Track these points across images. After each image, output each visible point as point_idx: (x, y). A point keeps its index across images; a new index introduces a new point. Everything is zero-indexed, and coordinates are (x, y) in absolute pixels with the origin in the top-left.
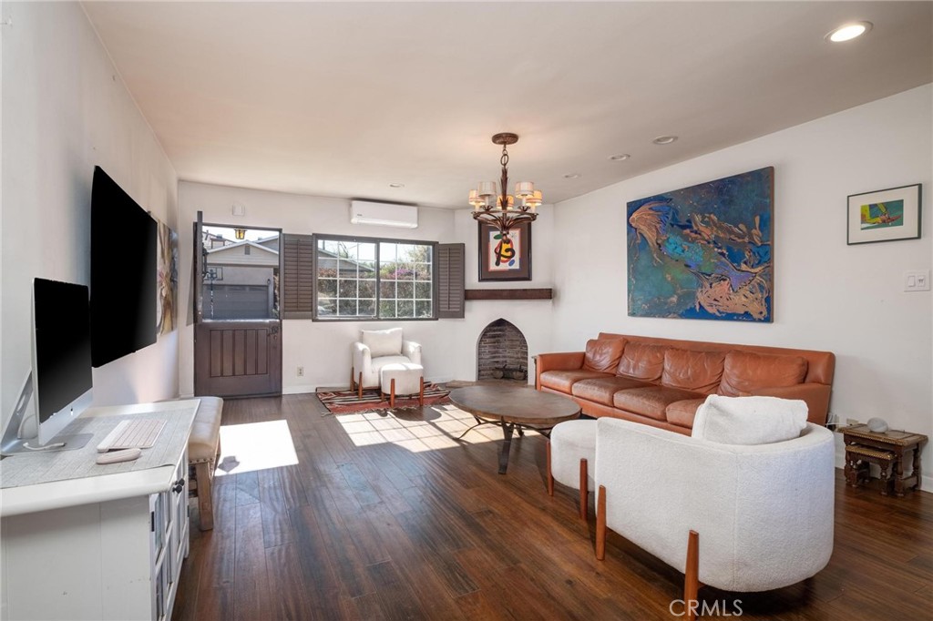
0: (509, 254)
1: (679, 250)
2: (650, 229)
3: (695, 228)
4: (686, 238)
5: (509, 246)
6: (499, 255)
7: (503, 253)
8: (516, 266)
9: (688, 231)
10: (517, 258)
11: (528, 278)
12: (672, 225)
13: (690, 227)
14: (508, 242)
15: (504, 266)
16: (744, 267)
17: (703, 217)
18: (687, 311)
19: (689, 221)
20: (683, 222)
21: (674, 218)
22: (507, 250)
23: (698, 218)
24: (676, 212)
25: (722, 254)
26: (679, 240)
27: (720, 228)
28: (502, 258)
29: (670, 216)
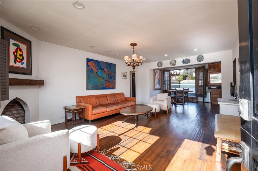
0: (21, 58)
1: (101, 74)
2: (94, 68)
3: (105, 71)
4: (103, 72)
5: (21, 53)
6: (16, 57)
7: (18, 56)
8: (25, 66)
9: (103, 71)
10: (25, 61)
11: (30, 74)
12: (100, 69)
13: (104, 70)
14: (21, 50)
15: (18, 65)
16: (112, 80)
17: (106, 69)
18: (103, 88)
19: (103, 69)
20: (102, 69)
21: (100, 67)
22: (20, 55)
23: (105, 69)
24: (101, 66)
25: (109, 77)
26: (101, 72)
27: (109, 72)
28: (18, 59)
29: (99, 66)
